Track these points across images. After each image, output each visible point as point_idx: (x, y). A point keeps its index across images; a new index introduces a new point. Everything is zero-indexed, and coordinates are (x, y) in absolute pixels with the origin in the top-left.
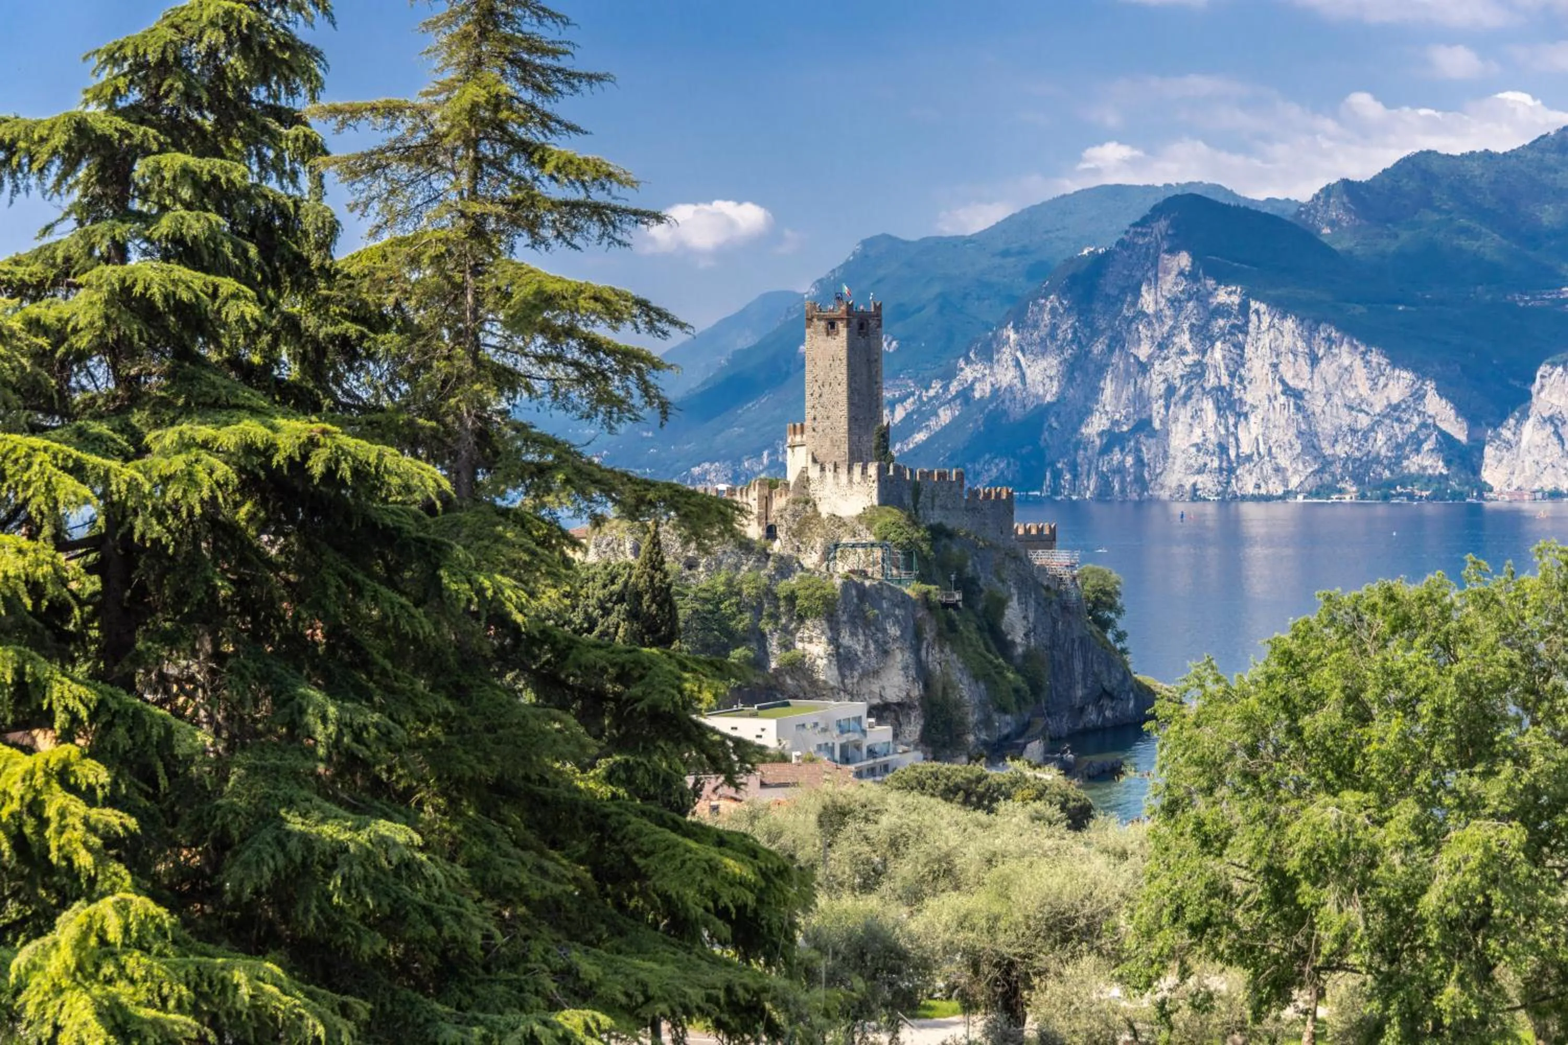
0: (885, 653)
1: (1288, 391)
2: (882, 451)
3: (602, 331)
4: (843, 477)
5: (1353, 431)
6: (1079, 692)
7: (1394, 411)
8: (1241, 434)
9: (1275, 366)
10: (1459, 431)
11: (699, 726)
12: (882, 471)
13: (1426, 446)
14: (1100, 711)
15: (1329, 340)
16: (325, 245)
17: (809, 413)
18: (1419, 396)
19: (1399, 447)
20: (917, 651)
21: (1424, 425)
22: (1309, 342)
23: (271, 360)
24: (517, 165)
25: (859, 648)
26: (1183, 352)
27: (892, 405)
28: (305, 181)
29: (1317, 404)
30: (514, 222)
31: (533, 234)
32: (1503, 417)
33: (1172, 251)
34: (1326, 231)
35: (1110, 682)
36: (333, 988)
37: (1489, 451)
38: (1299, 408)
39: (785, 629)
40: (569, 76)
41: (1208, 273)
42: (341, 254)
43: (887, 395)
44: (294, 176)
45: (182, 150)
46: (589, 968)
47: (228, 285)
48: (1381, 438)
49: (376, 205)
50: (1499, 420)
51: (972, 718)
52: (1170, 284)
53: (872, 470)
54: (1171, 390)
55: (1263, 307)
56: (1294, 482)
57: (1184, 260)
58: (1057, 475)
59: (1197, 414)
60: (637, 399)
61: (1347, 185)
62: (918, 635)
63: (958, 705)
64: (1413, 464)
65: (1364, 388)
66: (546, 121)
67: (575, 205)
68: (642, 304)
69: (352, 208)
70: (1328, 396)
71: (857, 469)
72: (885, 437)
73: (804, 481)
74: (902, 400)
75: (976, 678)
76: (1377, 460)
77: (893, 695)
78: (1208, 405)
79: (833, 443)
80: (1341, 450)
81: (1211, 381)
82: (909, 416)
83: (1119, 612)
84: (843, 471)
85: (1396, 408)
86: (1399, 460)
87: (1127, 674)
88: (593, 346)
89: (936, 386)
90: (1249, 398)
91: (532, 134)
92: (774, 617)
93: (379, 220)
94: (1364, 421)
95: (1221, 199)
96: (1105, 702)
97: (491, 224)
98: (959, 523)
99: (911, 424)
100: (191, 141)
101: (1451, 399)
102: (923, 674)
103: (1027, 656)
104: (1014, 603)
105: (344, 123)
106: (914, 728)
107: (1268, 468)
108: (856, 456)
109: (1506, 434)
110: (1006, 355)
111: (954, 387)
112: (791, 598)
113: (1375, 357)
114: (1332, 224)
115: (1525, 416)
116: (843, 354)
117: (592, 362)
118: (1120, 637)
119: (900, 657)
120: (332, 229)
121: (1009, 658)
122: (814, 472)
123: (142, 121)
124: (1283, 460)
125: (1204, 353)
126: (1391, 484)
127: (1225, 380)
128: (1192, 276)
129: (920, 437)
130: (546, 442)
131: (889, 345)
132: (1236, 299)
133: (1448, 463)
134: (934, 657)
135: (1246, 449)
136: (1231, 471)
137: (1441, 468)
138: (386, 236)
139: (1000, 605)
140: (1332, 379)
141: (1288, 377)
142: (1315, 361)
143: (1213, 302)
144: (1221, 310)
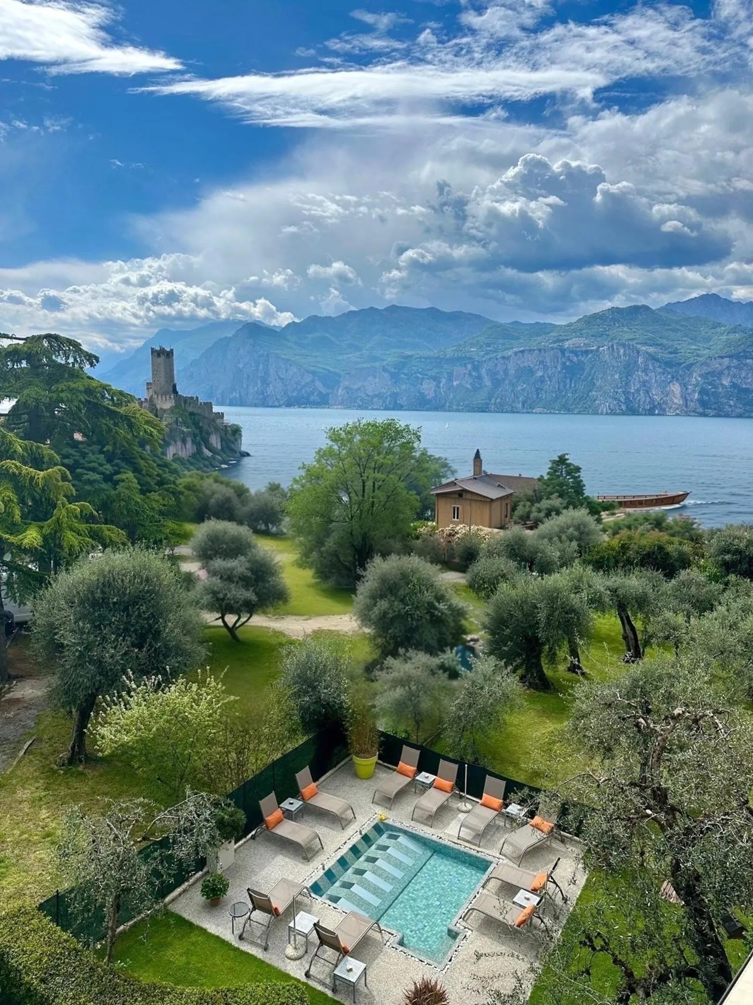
1: (280, 378)
2: (175, 392)
5: (296, 389)
12: (175, 397)
13: (314, 394)
18: (313, 381)
19: (308, 394)
26: (252, 366)
33: (248, 339)
38: (283, 383)
41: (258, 345)
48: (304, 391)
52: (247, 348)
53: (172, 396)
57: (251, 341)
59: (256, 383)
71: (168, 396)
72: (175, 386)
73: (153, 399)
78: (259, 381)
79: (161, 388)
81: (260, 374)
84: (164, 396)
86: (308, 397)
90: (269, 380)
94: (299, 387)
95: (261, 324)
101: (321, 382)
104: (213, 434)
107: (275, 398)
108: (167, 392)
109: (334, 391)
115: (339, 386)
116: (163, 363)
122: (155, 396)
124: (279, 397)
125: (257, 367)
126: (306, 404)
127: (263, 374)
128: (253, 346)
132: (266, 353)
135: (269, 393)
136: (265, 399)
137: (318, 400)
139: (210, 434)
140: (290, 375)
141: (280, 374)
142: (287, 370)
143: (259, 353)
144: (261, 356)
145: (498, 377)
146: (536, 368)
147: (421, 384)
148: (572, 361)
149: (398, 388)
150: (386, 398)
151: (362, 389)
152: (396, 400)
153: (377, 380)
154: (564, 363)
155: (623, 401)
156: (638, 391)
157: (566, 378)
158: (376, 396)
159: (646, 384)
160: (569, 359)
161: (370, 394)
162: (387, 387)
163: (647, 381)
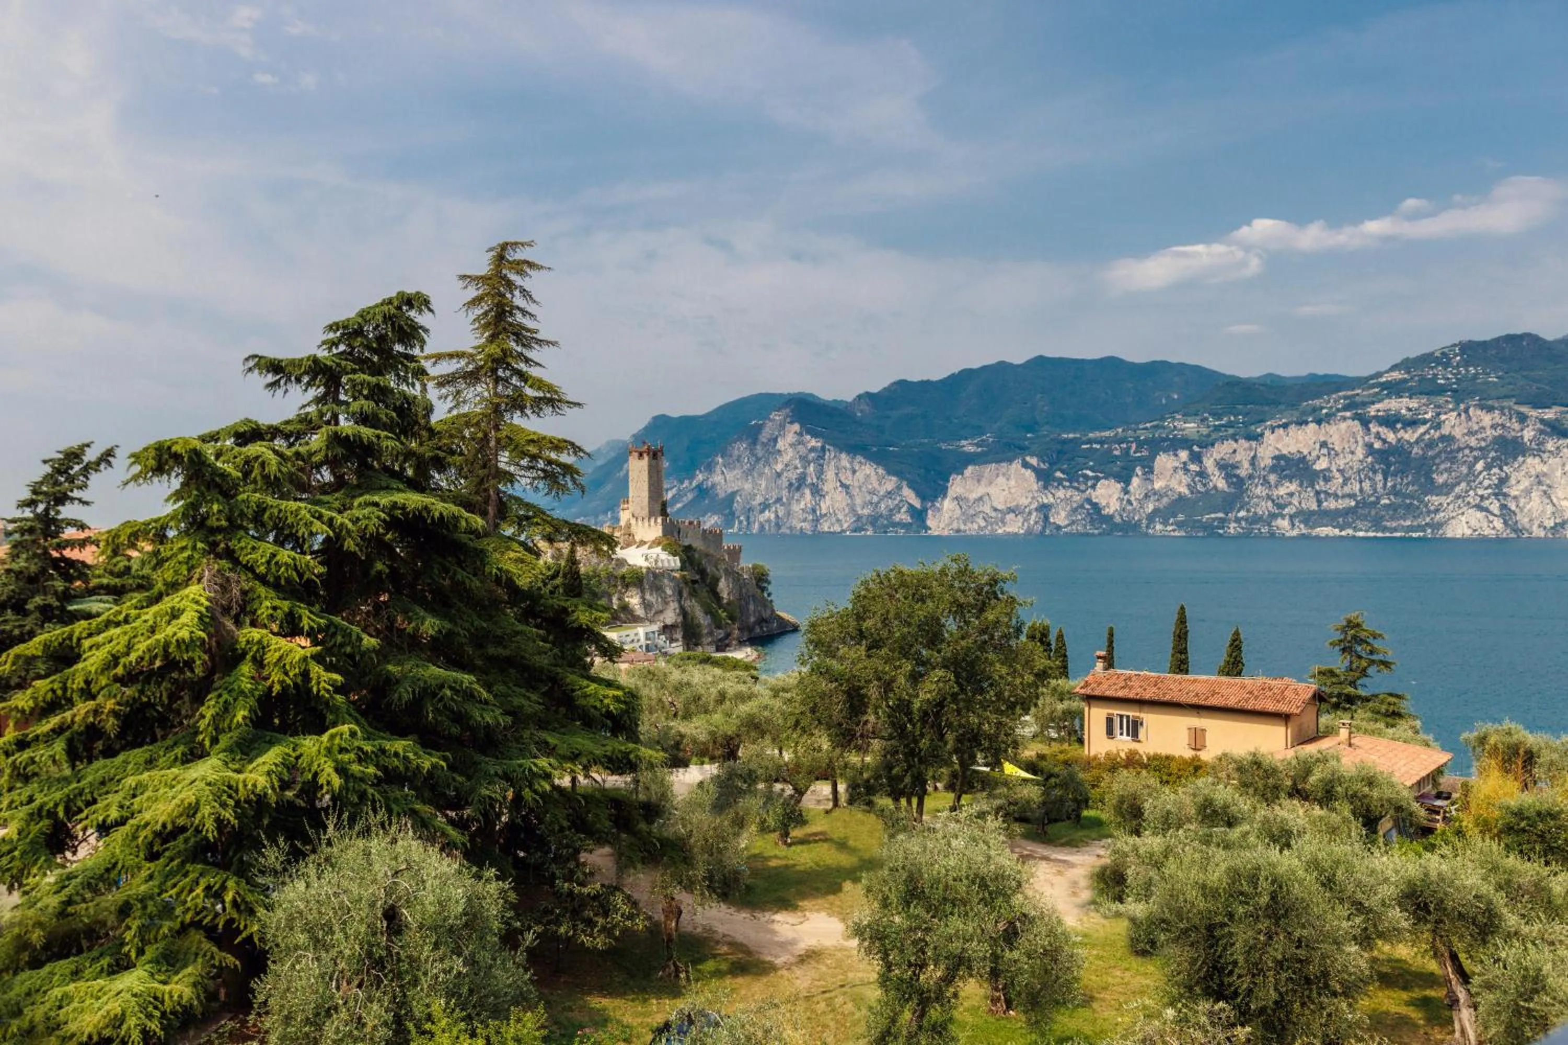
0: (667, 603)
1: (843, 485)
2: (664, 513)
3: (553, 455)
4: (646, 524)
5: (871, 503)
6: (752, 619)
7: (889, 494)
8: (822, 504)
9: (837, 474)
10: (917, 504)
11: (599, 634)
12: (664, 521)
13: (903, 510)
14: (761, 628)
15: (860, 462)
16: (427, 416)
17: (631, 495)
18: (899, 488)
19: (891, 510)
20: (680, 602)
21: (901, 501)
22: (851, 463)
23: (403, 469)
24: (515, 381)
25: (654, 600)
26: (796, 468)
27: (667, 490)
28: (418, 386)
29: (855, 492)
30: (513, 406)
31: (522, 412)
32: (936, 497)
33: (792, 423)
34: (859, 414)
35: (766, 614)
36: (438, 751)
37: (930, 512)
38: (847, 493)
39: (620, 592)
40: (540, 342)
41: (808, 432)
42: (434, 419)
43: (665, 486)
44: (413, 385)
45: (364, 373)
46: (552, 740)
47: (383, 434)
48: (883, 506)
49: (450, 398)
50: (934, 498)
51: (705, 631)
52: (790, 438)
53: (659, 520)
54: (791, 485)
55: (832, 448)
56: (845, 526)
57: (796, 427)
58: (740, 522)
59: (802, 495)
60: (570, 484)
61: (868, 394)
62: (680, 594)
63: (699, 625)
64: (897, 518)
65: (876, 485)
66: (527, 360)
67: (540, 399)
68: (572, 444)
69: (440, 398)
70: (860, 487)
71: (653, 520)
72: (664, 505)
73: (629, 526)
74: (671, 489)
75: (706, 613)
76: (881, 516)
77: (669, 622)
78: (807, 492)
79: (642, 508)
80: (866, 512)
81: (809, 481)
82: (674, 496)
83: (769, 583)
84: (646, 521)
85: (889, 493)
86: (891, 516)
87: (773, 611)
88: (550, 462)
89: (686, 483)
90: (825, 489)
91: (522, 366)
92: (615, 586)
93: (453, 404)
94: (875, 499)
95: (811, 399)
96: (764, 624)
97: (503, 406)
98: (698, 544)
99: (675, 499)
100: (369, 368)
101: (914, 489)
102: (684, 613)
103: (729, 604)
104: (723, 580)
105: (436, 363)
106: (679, 635)
107: (834, 519)
108: (651, 514)
109: (938, 505)
110: (718, 470)
111: (694, 483)
112: (623, 577)
113: (881, 471)
114: (861, 411)
115: (945, 496)
116: (646, 468)
117: (549, 468)
118: (769, 595)
119: (674, 605)
120: (429, 409)
121: (720, 606)
122: (633, 521)
123: (346, 359)
124: (840, 517)
125: (805, 468)
126: (887, 527)
127: (815, 480)
128: (800, 434)
129: (679, 505)
130: (528, 506)
131: (666, 464)
132: (819, 444)
133: (912, 517)
134: (687, 604)
135: (824, 511)
136: (818, 520)
137: (909, 520)
138: (455, 412)
139: (717, 580)
140: (862, 480)
141: (843, 479)
142: (854, 472)
143: (809, 446)
144: (813, 449)
145: (1238, 472)
146: (1314, 454)
147: (1093, 487)
148: (1384, 441)
149: (1050, 496)
150: (1030, 513)
151: (986, 498)
152: (1046, 518)
153: (1013, 483)
154: (1369, 446)
155: (1497, 512)
156: (1528, 492)
157: (1375, 472)
158: (1011, 510)
159: (1543, 479)
160: (1378, 436)
161: (999, 507)
162: (1030, 495)
163: (1545, 475)
